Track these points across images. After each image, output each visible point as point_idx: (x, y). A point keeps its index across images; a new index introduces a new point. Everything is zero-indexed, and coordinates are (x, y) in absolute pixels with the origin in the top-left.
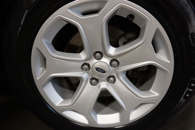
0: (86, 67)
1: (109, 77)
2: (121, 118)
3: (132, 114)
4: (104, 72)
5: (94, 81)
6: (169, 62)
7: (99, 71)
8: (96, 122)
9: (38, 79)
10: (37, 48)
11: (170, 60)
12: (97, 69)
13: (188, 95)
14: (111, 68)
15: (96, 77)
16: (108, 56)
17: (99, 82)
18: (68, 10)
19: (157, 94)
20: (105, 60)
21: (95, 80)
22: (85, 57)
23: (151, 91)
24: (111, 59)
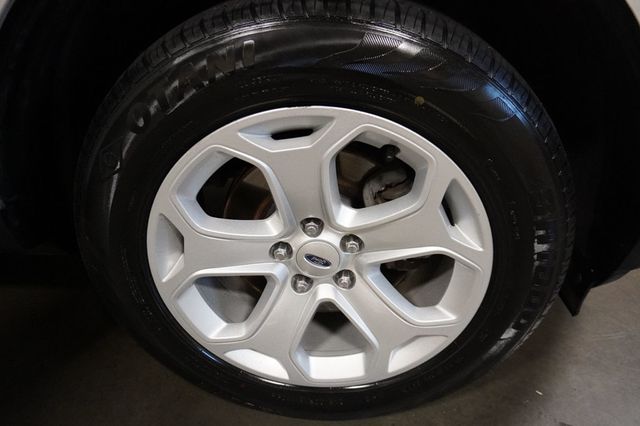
0: (282, 251)
1: (340, 274)
2: (368, 367)
3: (395, 357)
4: (327, 264)
5: (301, 283)
6: (481, 249)
7: (313, 261)
8: (306, 376)
9: (164, 280)
10: (161, 214)
11: (483, 247)
12: (310, 257)
13: (522, 321)
14: (343, 253)
15: (306, 274)
16: (336, 228)
17: (314, 284)
18: (239, 134)
19: (452, 317)
20: (330, 238)
21: (303, 282)
22: (280, 231)
23: (438, 307)
24: (343, 234)
